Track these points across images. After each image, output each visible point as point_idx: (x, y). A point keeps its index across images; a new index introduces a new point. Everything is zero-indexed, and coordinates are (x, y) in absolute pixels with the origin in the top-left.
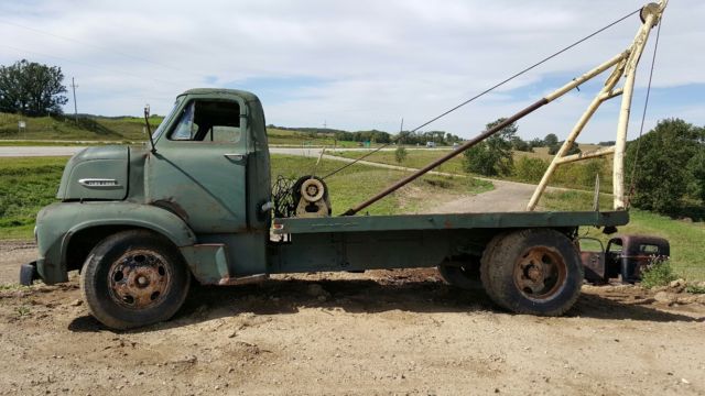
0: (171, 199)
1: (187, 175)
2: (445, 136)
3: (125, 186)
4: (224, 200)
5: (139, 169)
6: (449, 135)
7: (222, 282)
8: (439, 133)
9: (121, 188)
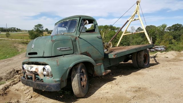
0: (87, 52)
1: (89, 43)
2: (16, 29)
3: (73, 49)
4: (99, 49)
5: (75, 43)
6: (17, 29)
7: (103, 74)
8: (14, 28)
9: (72, 50)
